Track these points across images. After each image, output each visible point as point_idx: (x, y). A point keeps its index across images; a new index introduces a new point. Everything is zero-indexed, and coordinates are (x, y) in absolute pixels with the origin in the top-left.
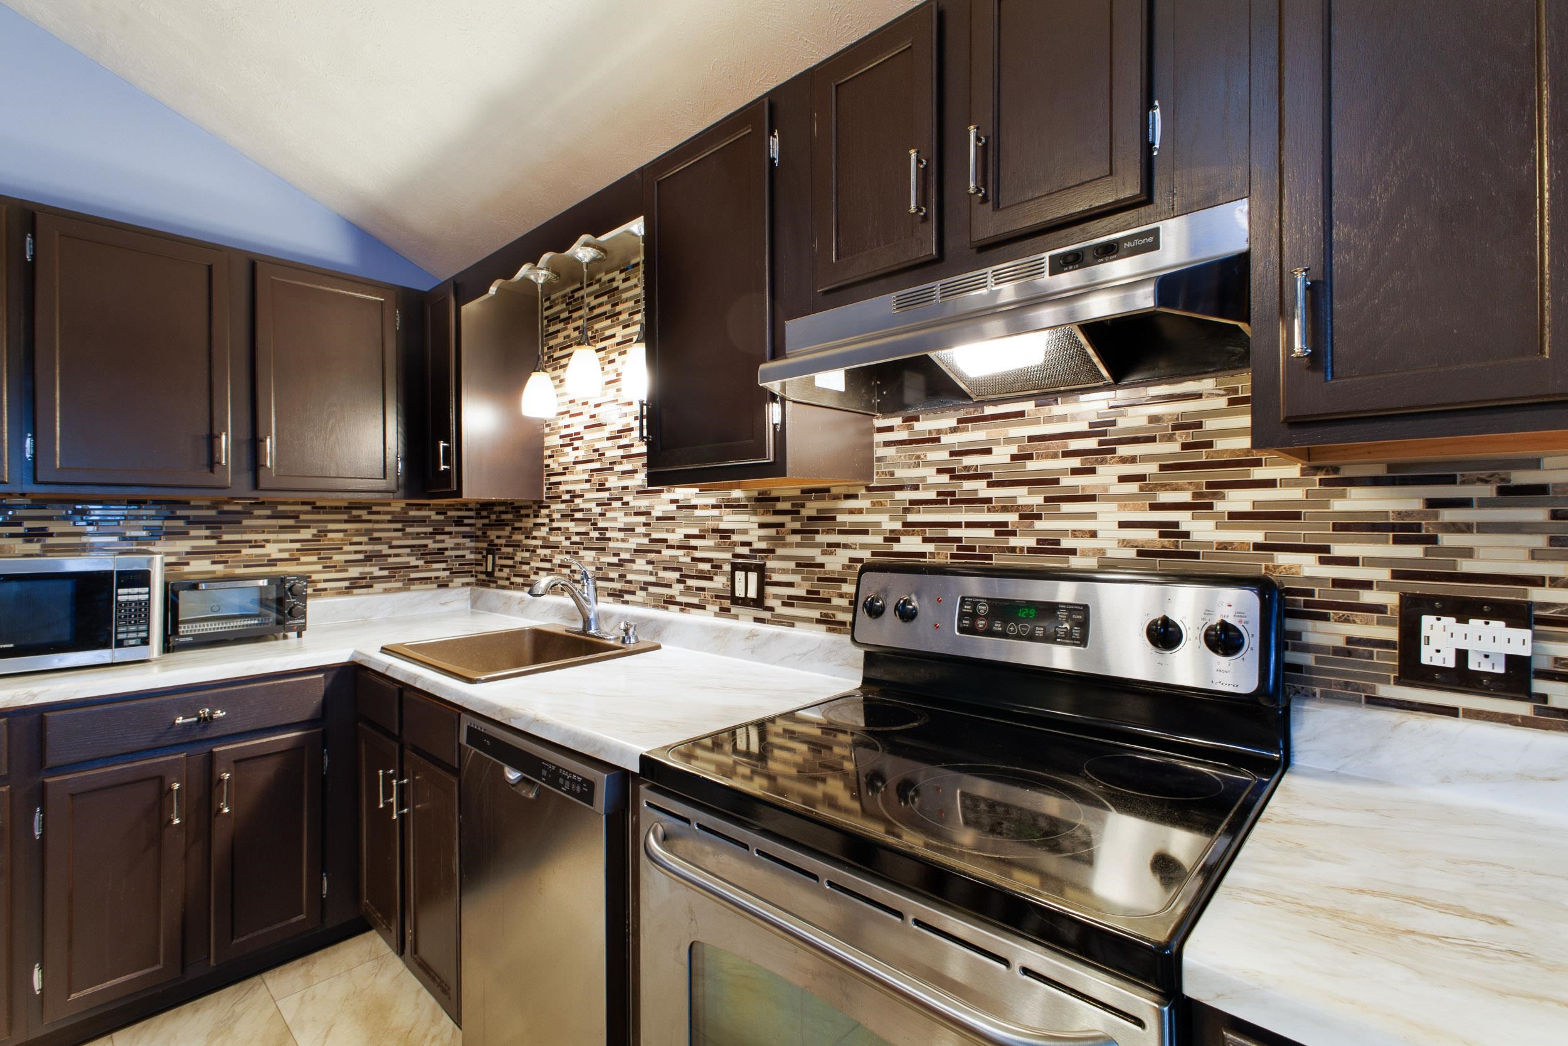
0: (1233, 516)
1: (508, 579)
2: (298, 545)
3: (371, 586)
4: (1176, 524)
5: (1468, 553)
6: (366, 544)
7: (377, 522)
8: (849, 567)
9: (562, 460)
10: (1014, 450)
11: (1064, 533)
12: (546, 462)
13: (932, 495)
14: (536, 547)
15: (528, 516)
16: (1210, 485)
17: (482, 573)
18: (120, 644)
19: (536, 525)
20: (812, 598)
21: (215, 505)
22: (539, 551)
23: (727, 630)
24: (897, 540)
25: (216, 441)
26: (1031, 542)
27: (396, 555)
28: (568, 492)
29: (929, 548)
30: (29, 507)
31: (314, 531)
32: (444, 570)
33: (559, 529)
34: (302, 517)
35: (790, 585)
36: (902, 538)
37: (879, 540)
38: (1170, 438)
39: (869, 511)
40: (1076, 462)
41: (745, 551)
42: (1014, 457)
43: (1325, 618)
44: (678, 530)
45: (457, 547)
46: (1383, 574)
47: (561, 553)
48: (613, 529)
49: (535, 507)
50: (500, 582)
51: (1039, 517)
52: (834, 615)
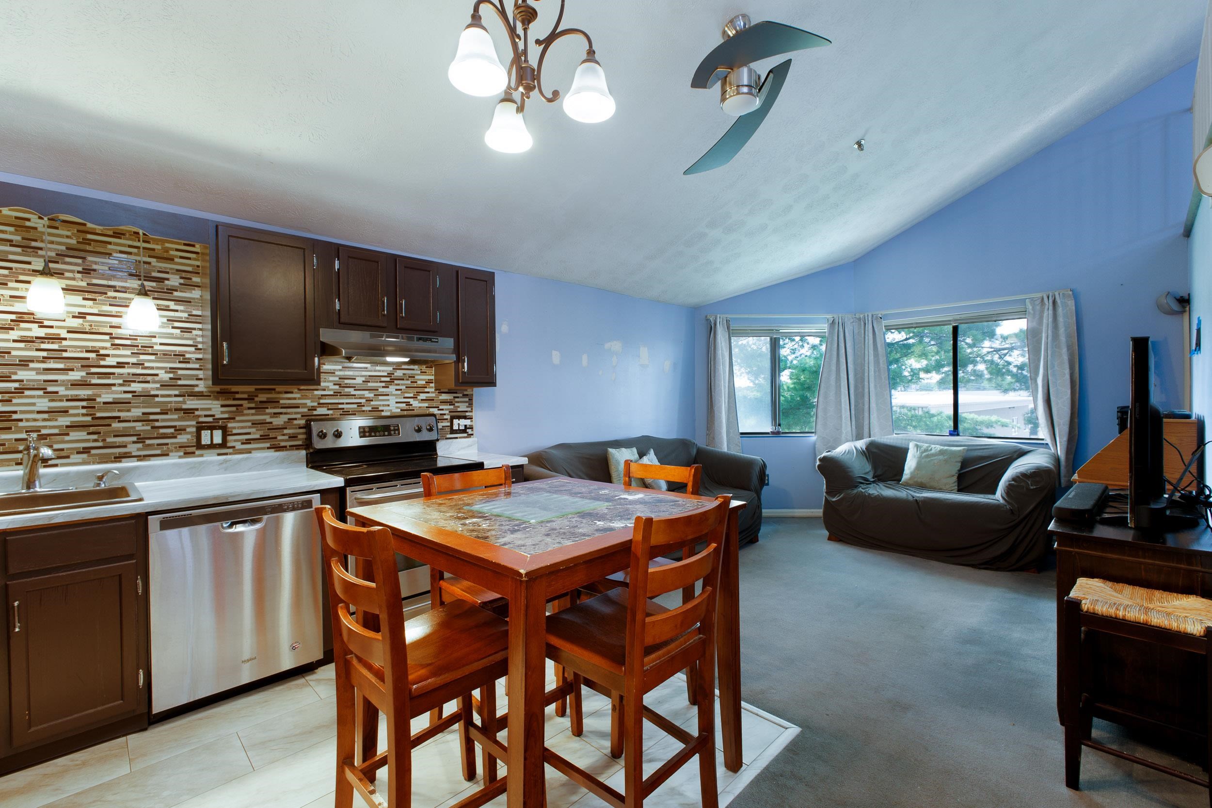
0: (422, 400)
4: (409, 402)
5: (459, 407)
8: (288, 422)
10: (363, 379)
11: (380, 405)
13: (331, 393)
16: (417, 392)
20: (264, 438)
24: (315, 410)
26: (370, 409)
29: (330, 412)
35: (249, 434)
36: (318, 409)
37: (306, 410)
38: (408, 380)
39: (299, 399)
40: (383, 384)
41: (209, 419)
42: (363, 381)
43: (439, 422)
44: (134, 410)
46: (447, 412)
51: (372, 401)
52: (279, 444)
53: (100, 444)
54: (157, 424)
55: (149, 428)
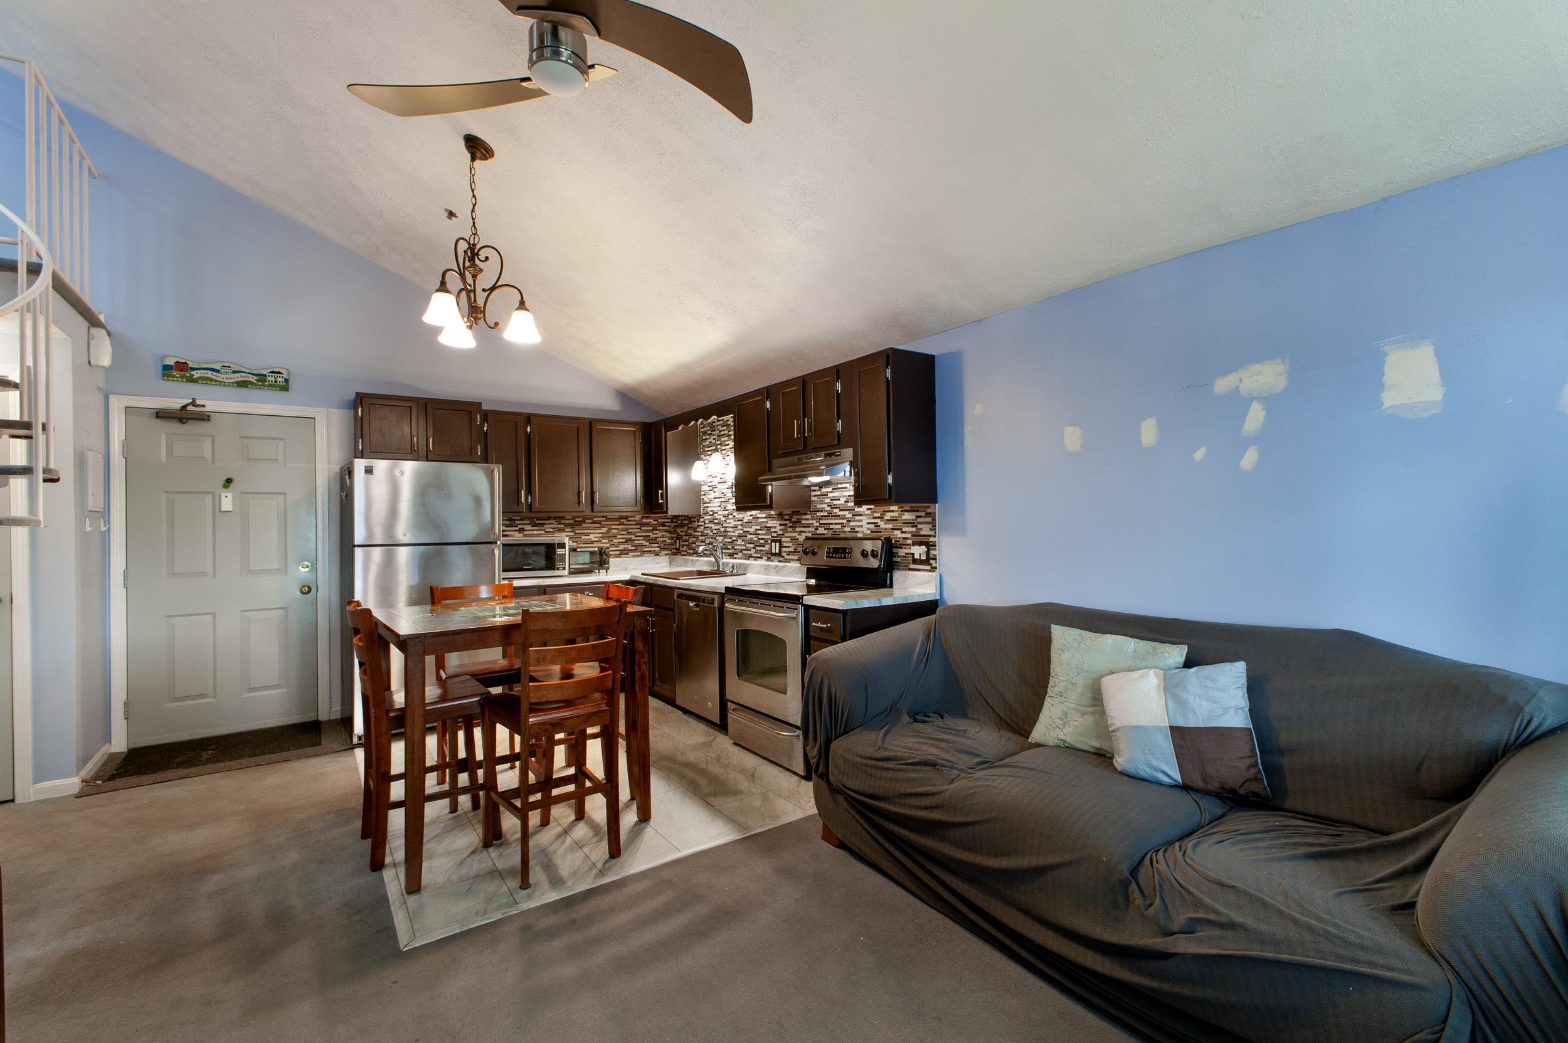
0: (888, 520)
1: (686, 551)
2: (601, 535)
3: (628, 554)
4: (877, 523)
6: (626, 535)
7: (630, 525)
8: (805, 539)
9: (709, 497)
11: (856, 526)
12: (702, 497)
13: (826, 514)
14: (698, 536)
15: (695, 521)
16: (883, 511)
17: (674, 549)
18: (558, 569)
19: (698, 525)
20: (795, 551)
21: (573, 518)
22: (699, 538)
23: (769, 565)
25: (581, 494)
26: (849, 529)
27: (638, 540)
28: (712, 511)
29: (826, 532)
30: (520, 520)
31: (607, 529)
32: (658, 547)
33: (708, 527)
34: (603, 523)
35: (789, 547)
36: (819, 529)
37: (813, 529)
39: (811, 519)
41: (775, 535)
42: (845, 502)
43: (901, 548)
44: (753, 527)
45: (663, 537)
46: (910, 535)
47: (709, 538)
48: (730, 527)
49: (698, 518)
50: (682, 553)
52: (800, 557)
53: (744, 548)
54: (760, 537)
55: (757, 539)
